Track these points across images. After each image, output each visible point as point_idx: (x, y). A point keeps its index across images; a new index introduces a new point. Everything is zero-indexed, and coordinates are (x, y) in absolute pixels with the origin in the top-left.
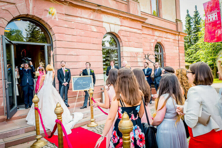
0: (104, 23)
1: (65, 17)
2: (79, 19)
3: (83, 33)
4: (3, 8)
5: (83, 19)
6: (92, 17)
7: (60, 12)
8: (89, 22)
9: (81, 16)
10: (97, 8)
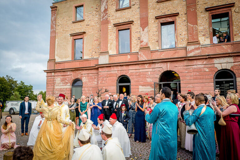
0: (215, 65)
1: (186, 67)
2: (195, 66)
3: (198, 74)
4: (158, 70)
5: (197, 66)
6: (205, 63)
7: (183, 65)
8: (203, 66)
9: (197, 64)
10: (208, 57)
